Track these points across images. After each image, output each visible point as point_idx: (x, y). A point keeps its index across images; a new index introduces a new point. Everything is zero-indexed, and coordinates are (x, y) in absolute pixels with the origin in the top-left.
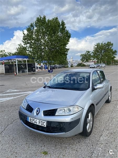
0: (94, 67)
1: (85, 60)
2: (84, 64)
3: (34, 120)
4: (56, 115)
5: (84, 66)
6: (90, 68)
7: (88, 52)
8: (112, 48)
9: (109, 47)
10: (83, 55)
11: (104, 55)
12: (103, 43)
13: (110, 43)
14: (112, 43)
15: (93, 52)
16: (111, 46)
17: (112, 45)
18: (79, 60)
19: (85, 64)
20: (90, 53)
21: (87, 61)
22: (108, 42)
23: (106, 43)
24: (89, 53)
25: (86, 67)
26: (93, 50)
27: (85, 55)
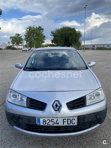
0: (26, 51)
1: (16, 43)
2: (14, 47)
3: (52, 121)
4: (87, 105)
5: (14, 49)
6: (23, 51)
7: (18, 34)
8: (43, 33)
9: (40, 31)
10: (13, 37)
11: (37, 39)
12: (34, 27)
13: (41, 27)
14: (42, 28)
15: (26, 35)
16: (41, 31)
17: (43, 29)
18: (6, 43)
19: (16, 47)
20: (20, 36)
21: (18, 44)
22: (39, 27)
23: (38, 27)
24: (18, 36)
25: (17, 50)
26: (26, 33)
27: (15, 38)
